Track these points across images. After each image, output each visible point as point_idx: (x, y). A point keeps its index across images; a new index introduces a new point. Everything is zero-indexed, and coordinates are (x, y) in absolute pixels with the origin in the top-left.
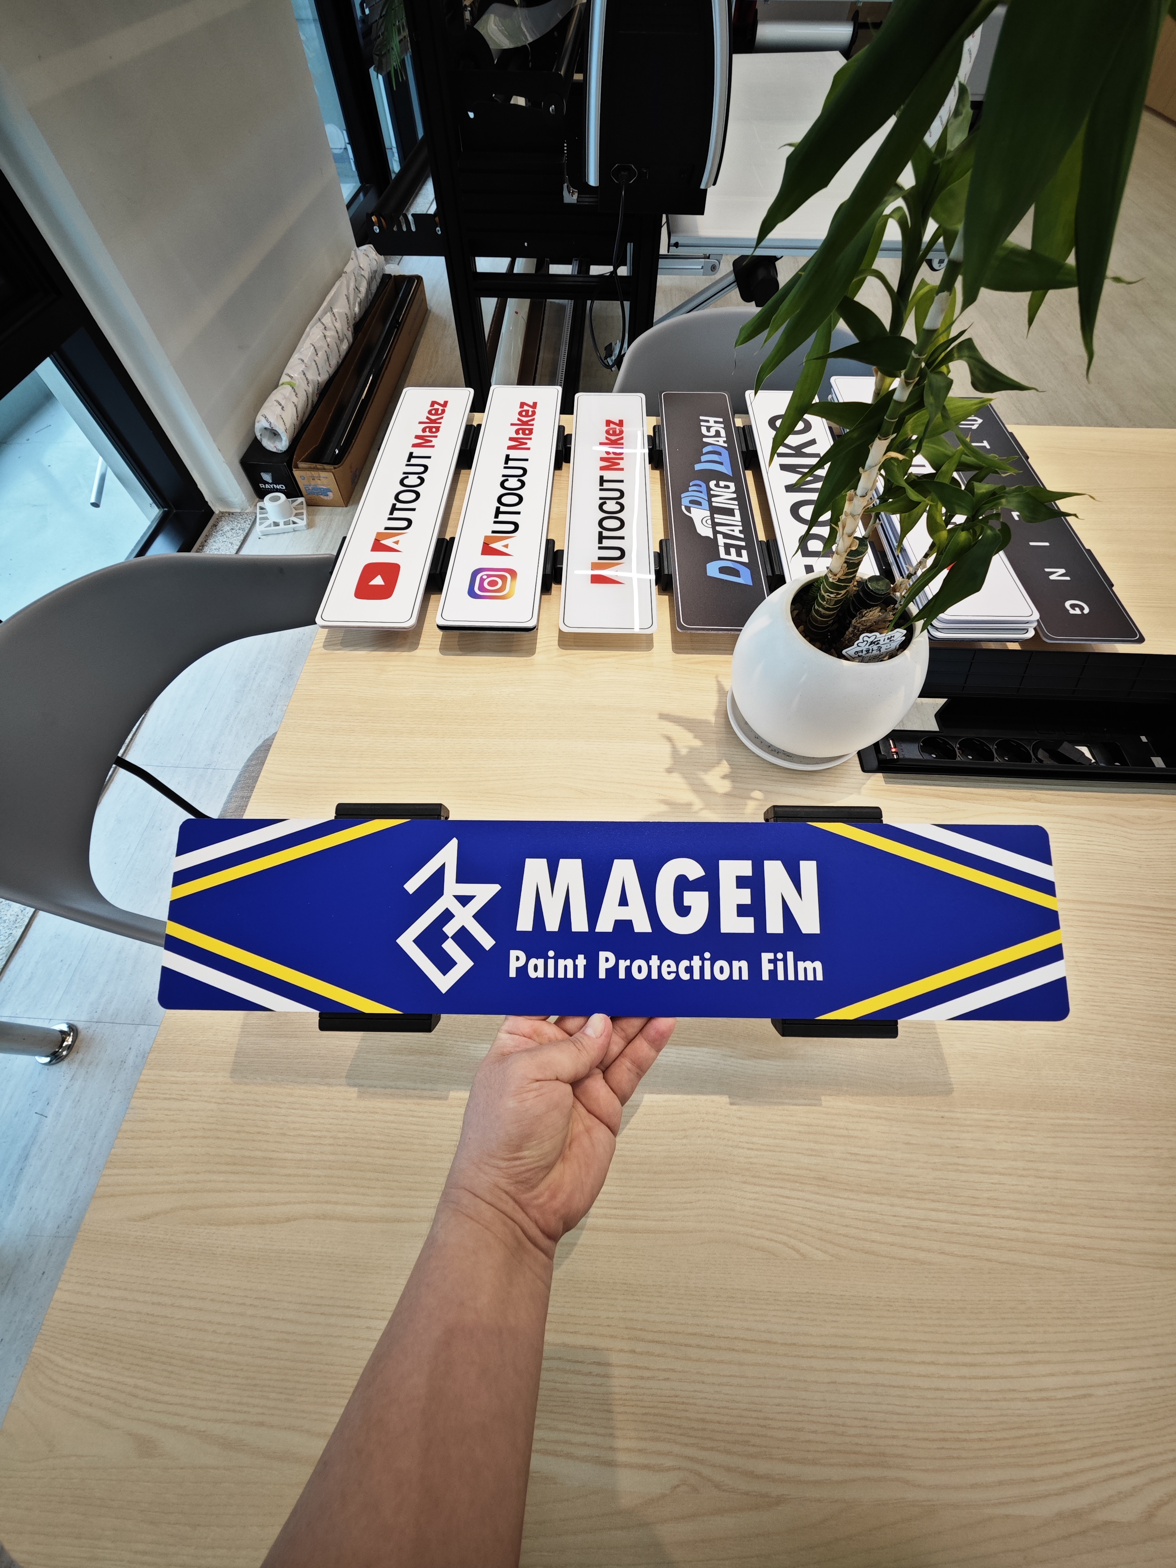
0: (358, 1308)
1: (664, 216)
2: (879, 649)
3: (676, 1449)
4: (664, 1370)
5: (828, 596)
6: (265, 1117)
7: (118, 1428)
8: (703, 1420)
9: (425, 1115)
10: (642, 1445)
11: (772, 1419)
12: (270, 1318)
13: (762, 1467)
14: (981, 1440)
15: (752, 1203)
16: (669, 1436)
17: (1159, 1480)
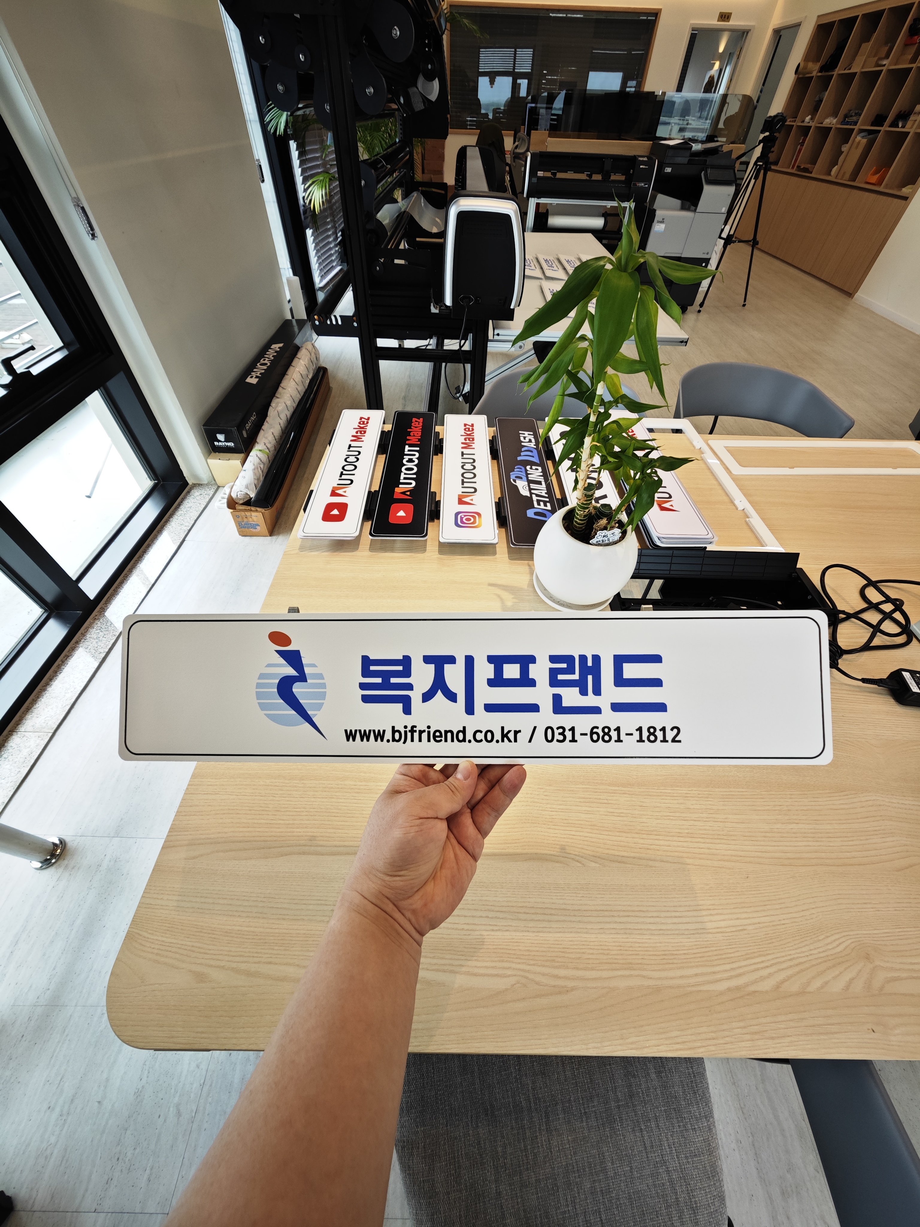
0: (326, 900)
1: (491, 322)
2: (609, 539)
3: (513, 966)
4: (505, 926)
5: (580, 513)
6: (266, 802)
7: (183, 968)
8: (528, 950)
9: (362, 798)
10: (494, 964)
11: (568, 948)
12: (273, 907)
13: (562, 972)
14: (685, 954)
15: (553, 839)
16: (509, 959)
17: (783, 969)
